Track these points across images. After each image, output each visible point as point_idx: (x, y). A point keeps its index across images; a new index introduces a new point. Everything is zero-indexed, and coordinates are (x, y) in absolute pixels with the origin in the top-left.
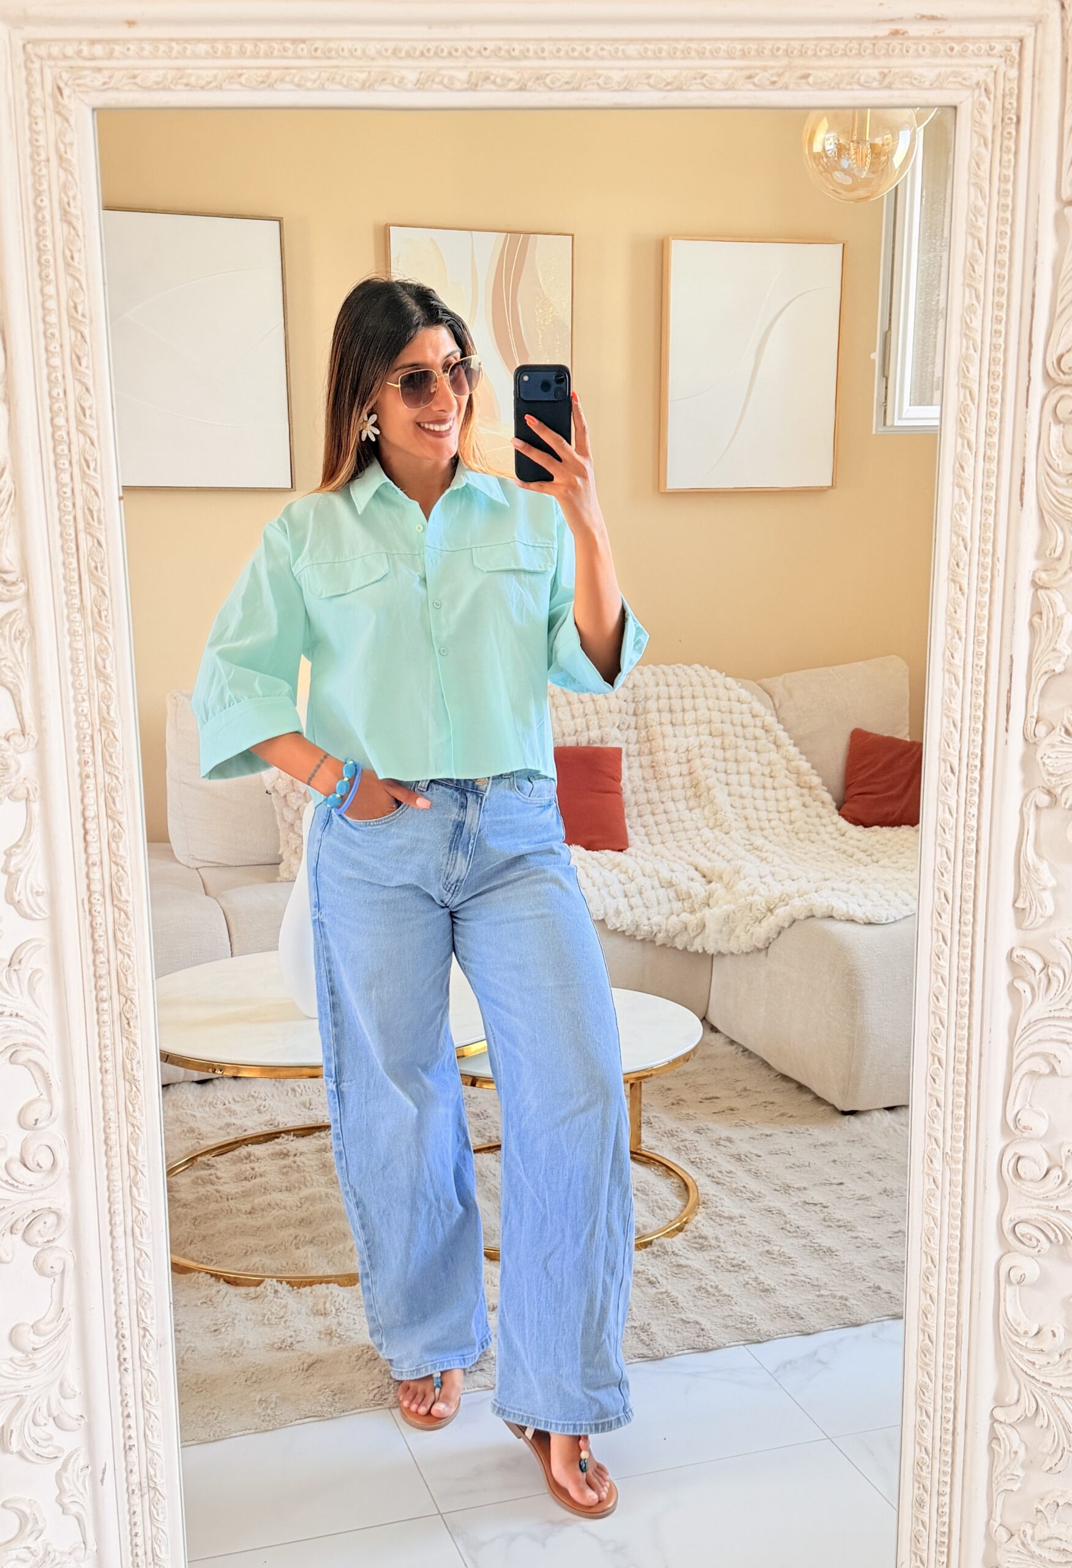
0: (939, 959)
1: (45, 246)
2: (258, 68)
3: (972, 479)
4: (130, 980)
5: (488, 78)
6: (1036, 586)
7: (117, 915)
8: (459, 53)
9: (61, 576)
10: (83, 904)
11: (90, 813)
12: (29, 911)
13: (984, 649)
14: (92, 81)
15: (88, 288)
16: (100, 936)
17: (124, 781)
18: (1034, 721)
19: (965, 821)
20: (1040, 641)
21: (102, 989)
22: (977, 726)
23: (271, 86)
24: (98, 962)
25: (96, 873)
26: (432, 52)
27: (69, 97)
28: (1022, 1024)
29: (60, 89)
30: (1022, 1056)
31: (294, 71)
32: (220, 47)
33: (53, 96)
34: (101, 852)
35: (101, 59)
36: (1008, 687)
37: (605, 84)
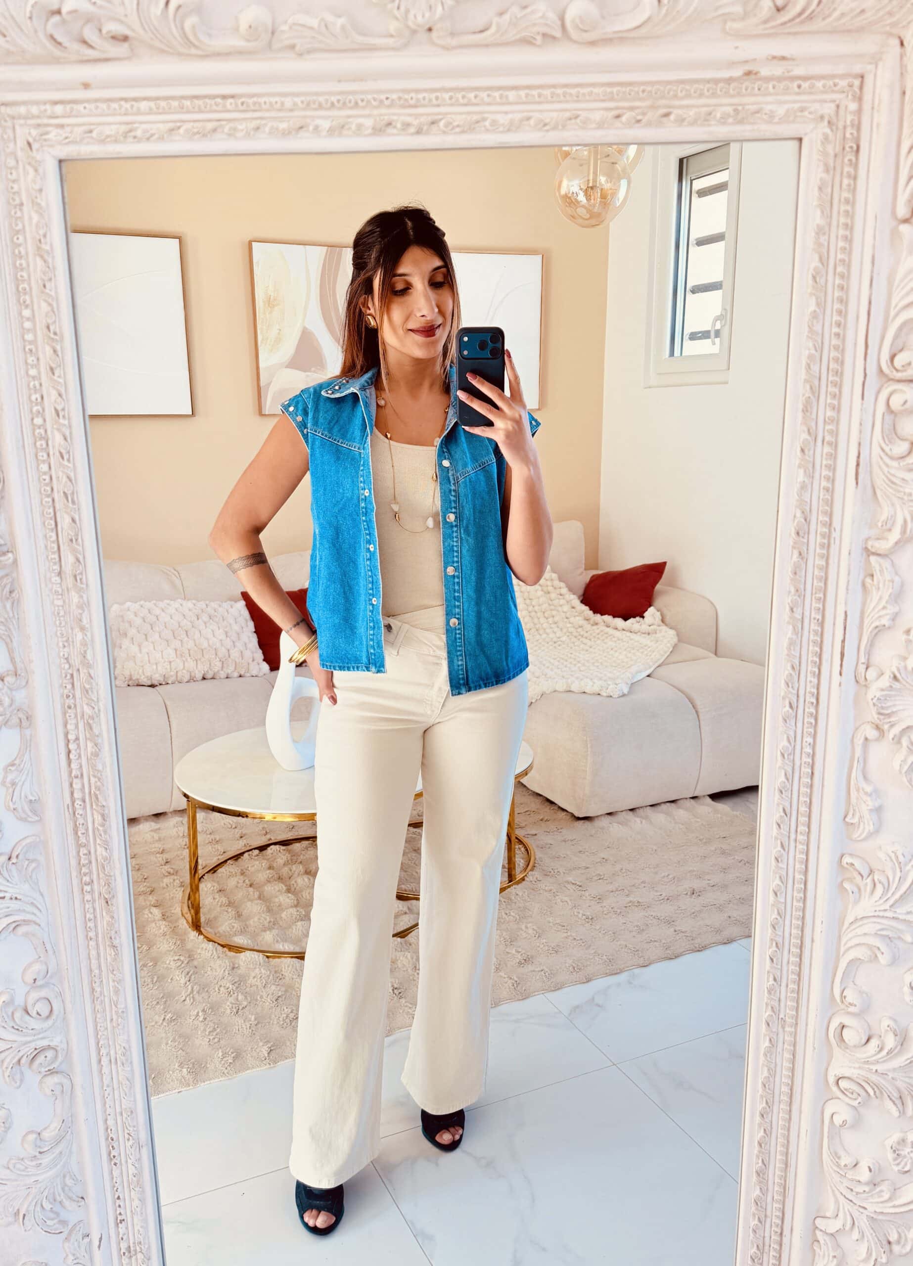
0: (778, 861)
1: (22, 276)
2: (195, 121)
3: (812, 460)
4: (107, 869)
5: (389, 124)
6: (868, 552)
7: (95, 817)
8: (364, 103)
9: (43, 546)
10: (68, 808)
11: (71, 737)
12: (24, 816)
13: (821, 606)
14: (56, 136)
15: (58, 309)
16: (84, 834)
17: (99, 711)
18: (865, 666)
19: (802, 748)
20: (871, 600)
21: (85, 875)
22: (814, 669)
23: (204, 135)
24: (81, 854)
25: (77, 785)
26: (341, 102)
27: (38, 150)
28: (850, 918)
29: (29, 144)
30: (849, 944)
31: (223, 123)
32: (163, 104)
33: (22, 149)
34: (81, 767)
35: (63, 117)
36: (841, 638)
37: (491, 125)
